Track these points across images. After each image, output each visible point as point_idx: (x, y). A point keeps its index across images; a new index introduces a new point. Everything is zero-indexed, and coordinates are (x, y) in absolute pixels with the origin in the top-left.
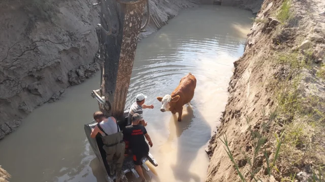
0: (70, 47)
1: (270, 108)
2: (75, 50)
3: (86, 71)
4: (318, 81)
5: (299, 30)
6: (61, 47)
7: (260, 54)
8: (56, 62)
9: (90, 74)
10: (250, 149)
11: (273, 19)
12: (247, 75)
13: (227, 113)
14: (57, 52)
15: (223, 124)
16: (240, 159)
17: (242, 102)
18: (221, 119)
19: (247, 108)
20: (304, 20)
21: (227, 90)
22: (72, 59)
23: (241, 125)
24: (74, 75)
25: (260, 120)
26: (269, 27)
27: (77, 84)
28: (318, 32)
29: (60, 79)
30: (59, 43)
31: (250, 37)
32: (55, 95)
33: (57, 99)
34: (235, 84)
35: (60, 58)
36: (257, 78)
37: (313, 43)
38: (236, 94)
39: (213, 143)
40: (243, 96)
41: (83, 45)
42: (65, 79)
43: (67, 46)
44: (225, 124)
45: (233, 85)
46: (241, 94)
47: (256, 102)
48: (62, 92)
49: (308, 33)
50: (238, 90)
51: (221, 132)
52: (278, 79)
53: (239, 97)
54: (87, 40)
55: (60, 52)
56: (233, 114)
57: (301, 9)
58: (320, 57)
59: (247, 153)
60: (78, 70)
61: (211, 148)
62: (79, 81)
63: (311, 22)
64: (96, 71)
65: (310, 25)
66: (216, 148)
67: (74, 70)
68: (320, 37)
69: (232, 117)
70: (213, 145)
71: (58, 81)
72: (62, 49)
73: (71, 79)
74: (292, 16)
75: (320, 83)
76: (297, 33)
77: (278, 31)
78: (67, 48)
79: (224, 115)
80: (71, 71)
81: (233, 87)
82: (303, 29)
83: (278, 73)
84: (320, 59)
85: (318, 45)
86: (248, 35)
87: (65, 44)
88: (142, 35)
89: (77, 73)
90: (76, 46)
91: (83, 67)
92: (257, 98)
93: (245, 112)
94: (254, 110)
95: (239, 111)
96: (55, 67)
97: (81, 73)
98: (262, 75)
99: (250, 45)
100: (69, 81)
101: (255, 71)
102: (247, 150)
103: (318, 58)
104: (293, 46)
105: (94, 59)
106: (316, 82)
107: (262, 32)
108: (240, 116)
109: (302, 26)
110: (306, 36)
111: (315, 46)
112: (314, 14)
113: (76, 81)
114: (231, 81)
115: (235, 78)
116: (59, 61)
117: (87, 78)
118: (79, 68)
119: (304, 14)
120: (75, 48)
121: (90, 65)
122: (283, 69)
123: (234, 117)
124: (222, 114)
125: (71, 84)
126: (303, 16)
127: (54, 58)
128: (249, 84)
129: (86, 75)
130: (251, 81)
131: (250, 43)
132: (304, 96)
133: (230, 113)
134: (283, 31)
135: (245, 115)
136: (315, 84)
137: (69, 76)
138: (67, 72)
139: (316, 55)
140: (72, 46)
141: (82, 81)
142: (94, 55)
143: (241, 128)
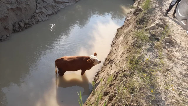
0: (16, 7)
1: (126, 63)
2: (19, 9)
3: (26, 24)
4: (154, 51)
5: (152, 16)
6: (9, 7)
7: (130, 27)
8: (5, 16)
9: (28, 26)
10: (111, 86)
11: (140, 8)
12: (121, 38)
13: (107, 60)
14: (6, 9)
15: (104, 66)
16: (105, 91)
17: (115, 55)
18: (104, 62)
19: (117, 59)
20: (156, 11)
21: (111, 45)
22: (17, 15)
23: (112, 69)
24: (17, 26)
25: (119, 70)
26: (137, 12)
27: (18, 32)
28: (161, 20)
29: (7, 27)
30: (8, 4)
31: (129, 15)
32: (3, 37)
33: (4, 40)
34: (115, 42)
35: (8, 14)
36: (125, 42)
37: (157, 27)
38: (114, 49)
39: (97, 76)
40: (116, 51)
41: (25, 6)
42: (11, 28)
43: (14, 6)
44: (105, 66)
45: (114, 43)
46: (116, 50)
47: (121, 57)
48: (8, 35)
49: (156, 19)
50: (115, 47)
51: (102, 71)
52: (133, 47)
53: (115, 51)
54: (28, 3)
55: (8, 10)
56: (110, 61)
57: (156, 4)
58: (159, 36)
59: (109, 88)
60: (20, 23)
61: (95, 79)
62: (20, 30)
63: (160, 12)
64: (32, 24)
65: (159, 14)
66: (98, 80)
67: (17, 22)
68: (162, 23)
69: (109, 63)
70: (97, 78)
71: (6, 28)
72: (10, 8)
73: (14, 28)
74: (150, 7)
75: (155, 52)
76: (151, 19)
77: (141, 16)
78: (14, 8)
79: (105, 60)
80: (15, 23)
81: (114, 44)
82: (154, 16)
83: (134, 43)
84: (158, 37)
85: (159, 28)
86: (128, 14)
87: (12, 5)
88: (65, 4)
89: (19, 25)
90: (20, 7)
91: (24, 21)
92: (122, 55)
93: (115, 62)
94: (119, 62)
95: (113, 60)
96: (4, 19)
97: (22, 24)
98: (128, 41)
99: (128, 20)
100: (13, 29)
101: (125, 37)
102: (110, 86)
103: (157, 36)
104: (146, 26)
105: (32, 16)
106: (152, 52)
107: (133, 14)
108: (112, 63)
109: (154, 15)
110: (154, 21)
111: (158, 28)
112: (163, 8)
113: (18, 30)
114: (113, 40)
115: (116, 39)
116: (7, 15)
117: (26, 28)
118: (21, 21)
119: (157, 7)
120: (19, 8)
121: (28, 20)
122: (137, 41)
123: (110, 64)
124: (105, 59)
125: (15, 31)
126: (156, 8)
127: (4, 13)
128: (121, 44)
129: (25, 26)
130: (122, 42)
131: (127, 19)
132: (143, 60)
133: (108, 60)
134: (143, 16)
135: (115, 63)
136: (151, 53)
137: (13, 26)
138: (13, 23)
139: (157, 34)
140: (17, 6)
141: (22, 30)
142: (32, 14)
143: (111, 71)
